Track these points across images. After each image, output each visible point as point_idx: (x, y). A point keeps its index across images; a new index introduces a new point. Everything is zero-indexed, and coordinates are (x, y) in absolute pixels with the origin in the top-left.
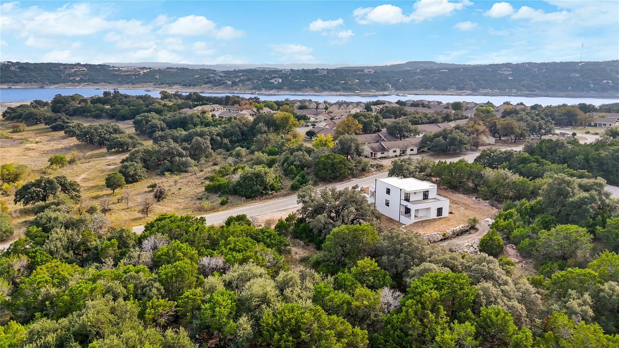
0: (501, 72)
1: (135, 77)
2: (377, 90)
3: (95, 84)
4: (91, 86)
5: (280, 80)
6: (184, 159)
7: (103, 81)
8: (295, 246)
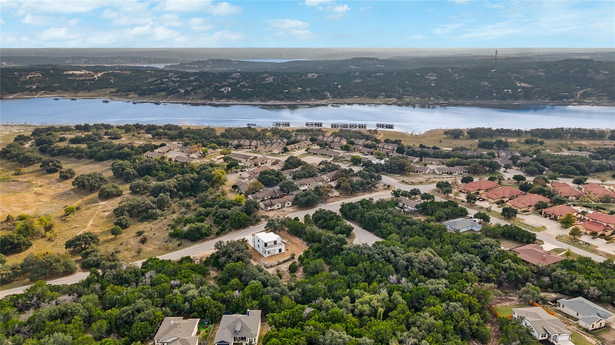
0: (427, 77)
1: (90, 82)
2: (317, 99)
3: (52, 93)
4: (48, 94)
5: (230, 89)
6: (154, 211)
7: (59, 88)
8: (213, 270)
